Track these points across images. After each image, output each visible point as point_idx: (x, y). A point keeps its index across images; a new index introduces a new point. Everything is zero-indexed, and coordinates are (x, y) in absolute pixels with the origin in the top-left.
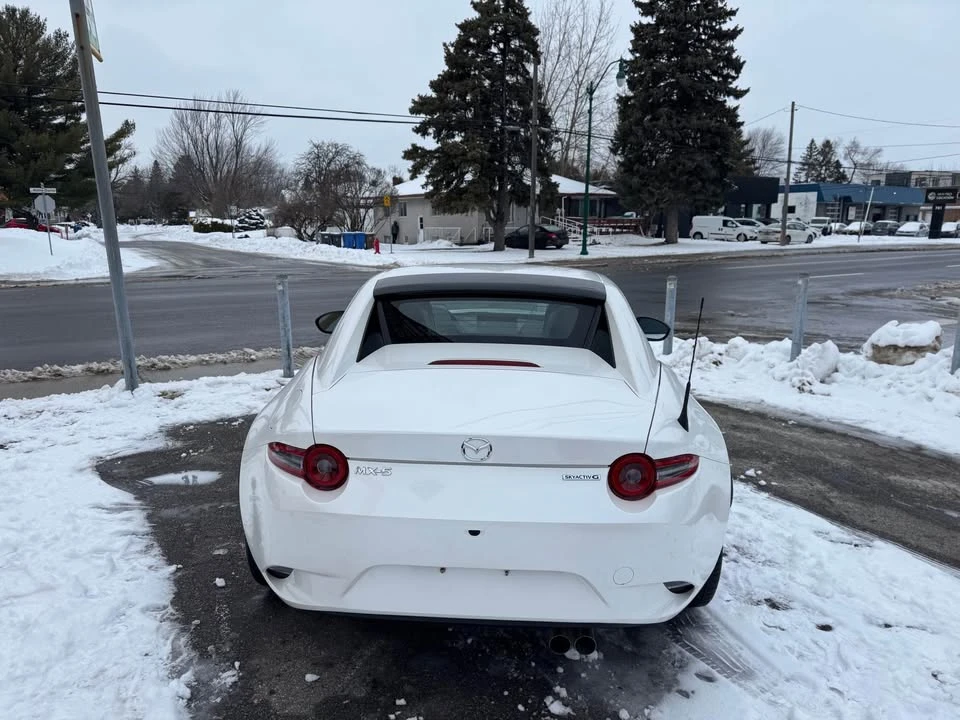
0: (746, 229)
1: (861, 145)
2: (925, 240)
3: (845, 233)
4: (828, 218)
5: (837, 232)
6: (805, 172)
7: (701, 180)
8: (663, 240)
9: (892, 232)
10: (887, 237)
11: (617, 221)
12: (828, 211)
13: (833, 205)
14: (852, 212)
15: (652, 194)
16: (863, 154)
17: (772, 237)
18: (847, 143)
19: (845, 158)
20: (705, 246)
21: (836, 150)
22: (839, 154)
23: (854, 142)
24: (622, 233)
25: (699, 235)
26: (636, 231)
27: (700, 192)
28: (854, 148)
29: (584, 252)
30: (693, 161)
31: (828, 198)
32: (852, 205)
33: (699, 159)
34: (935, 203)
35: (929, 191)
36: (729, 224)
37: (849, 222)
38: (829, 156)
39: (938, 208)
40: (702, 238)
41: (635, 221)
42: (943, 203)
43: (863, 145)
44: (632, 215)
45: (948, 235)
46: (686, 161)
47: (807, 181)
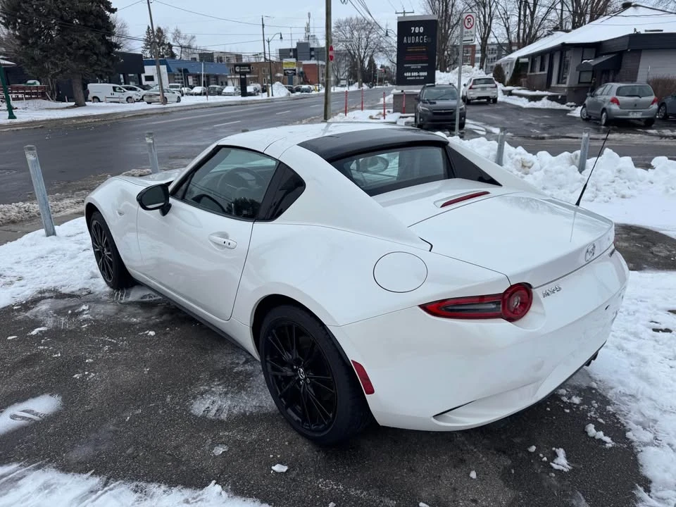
0: (131, 93)
1: (182, 32)
2: (239, 98)
3: (192, 95)
4: (179, 84)
5: (187, 94)
6: (148, 50)
7: (95, 54)
8: (73, 104)
9: (220, 93)
10: (217, 97)
11: (23, 88)
12: (175, 79)
13: (178, 75)
14: (191, 80)
15: (55, 64)
16: (185, 38)
17: (155, 99)
18: (172, 30)
19: (174, 41)
20: (104, 107)
21: (167, 35)
22: (169, 38)
23: (177, 30)
24: (31, 98)
25: (96, 99)
26: (44, 96)
27: (96, 64)
28: (177, 34)
29: (12, 116)
30: (85, 38)
31: (174, 70)
32: (190, 75)
33: (90, 36)
34: (241, 73)
35: (235, 66)
36: (117, 89)
37: (192, 88)
38: (162, 39)
39: (243, 77)
40: (100, 101)
41: (41, 88)
42: (244, 74)
43: (183, 33)
44: (35, 83)
45: (251, 94)
46: (80, 38)
47: (151, 57)
